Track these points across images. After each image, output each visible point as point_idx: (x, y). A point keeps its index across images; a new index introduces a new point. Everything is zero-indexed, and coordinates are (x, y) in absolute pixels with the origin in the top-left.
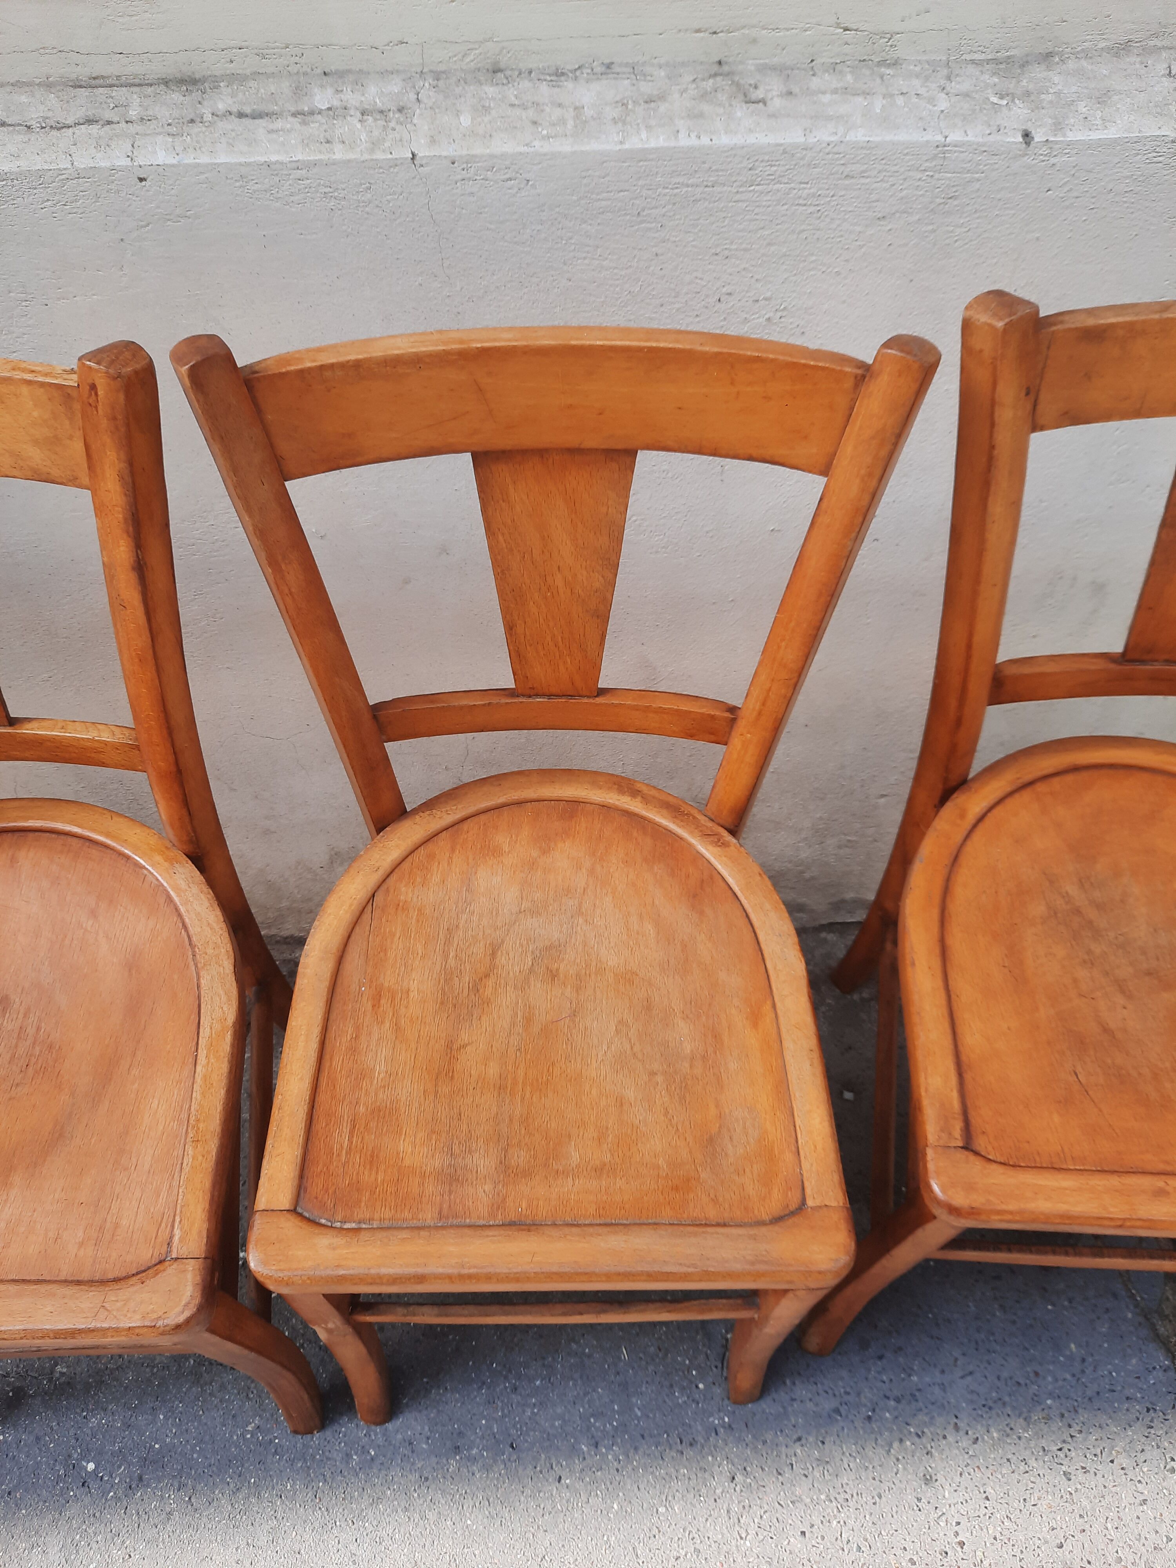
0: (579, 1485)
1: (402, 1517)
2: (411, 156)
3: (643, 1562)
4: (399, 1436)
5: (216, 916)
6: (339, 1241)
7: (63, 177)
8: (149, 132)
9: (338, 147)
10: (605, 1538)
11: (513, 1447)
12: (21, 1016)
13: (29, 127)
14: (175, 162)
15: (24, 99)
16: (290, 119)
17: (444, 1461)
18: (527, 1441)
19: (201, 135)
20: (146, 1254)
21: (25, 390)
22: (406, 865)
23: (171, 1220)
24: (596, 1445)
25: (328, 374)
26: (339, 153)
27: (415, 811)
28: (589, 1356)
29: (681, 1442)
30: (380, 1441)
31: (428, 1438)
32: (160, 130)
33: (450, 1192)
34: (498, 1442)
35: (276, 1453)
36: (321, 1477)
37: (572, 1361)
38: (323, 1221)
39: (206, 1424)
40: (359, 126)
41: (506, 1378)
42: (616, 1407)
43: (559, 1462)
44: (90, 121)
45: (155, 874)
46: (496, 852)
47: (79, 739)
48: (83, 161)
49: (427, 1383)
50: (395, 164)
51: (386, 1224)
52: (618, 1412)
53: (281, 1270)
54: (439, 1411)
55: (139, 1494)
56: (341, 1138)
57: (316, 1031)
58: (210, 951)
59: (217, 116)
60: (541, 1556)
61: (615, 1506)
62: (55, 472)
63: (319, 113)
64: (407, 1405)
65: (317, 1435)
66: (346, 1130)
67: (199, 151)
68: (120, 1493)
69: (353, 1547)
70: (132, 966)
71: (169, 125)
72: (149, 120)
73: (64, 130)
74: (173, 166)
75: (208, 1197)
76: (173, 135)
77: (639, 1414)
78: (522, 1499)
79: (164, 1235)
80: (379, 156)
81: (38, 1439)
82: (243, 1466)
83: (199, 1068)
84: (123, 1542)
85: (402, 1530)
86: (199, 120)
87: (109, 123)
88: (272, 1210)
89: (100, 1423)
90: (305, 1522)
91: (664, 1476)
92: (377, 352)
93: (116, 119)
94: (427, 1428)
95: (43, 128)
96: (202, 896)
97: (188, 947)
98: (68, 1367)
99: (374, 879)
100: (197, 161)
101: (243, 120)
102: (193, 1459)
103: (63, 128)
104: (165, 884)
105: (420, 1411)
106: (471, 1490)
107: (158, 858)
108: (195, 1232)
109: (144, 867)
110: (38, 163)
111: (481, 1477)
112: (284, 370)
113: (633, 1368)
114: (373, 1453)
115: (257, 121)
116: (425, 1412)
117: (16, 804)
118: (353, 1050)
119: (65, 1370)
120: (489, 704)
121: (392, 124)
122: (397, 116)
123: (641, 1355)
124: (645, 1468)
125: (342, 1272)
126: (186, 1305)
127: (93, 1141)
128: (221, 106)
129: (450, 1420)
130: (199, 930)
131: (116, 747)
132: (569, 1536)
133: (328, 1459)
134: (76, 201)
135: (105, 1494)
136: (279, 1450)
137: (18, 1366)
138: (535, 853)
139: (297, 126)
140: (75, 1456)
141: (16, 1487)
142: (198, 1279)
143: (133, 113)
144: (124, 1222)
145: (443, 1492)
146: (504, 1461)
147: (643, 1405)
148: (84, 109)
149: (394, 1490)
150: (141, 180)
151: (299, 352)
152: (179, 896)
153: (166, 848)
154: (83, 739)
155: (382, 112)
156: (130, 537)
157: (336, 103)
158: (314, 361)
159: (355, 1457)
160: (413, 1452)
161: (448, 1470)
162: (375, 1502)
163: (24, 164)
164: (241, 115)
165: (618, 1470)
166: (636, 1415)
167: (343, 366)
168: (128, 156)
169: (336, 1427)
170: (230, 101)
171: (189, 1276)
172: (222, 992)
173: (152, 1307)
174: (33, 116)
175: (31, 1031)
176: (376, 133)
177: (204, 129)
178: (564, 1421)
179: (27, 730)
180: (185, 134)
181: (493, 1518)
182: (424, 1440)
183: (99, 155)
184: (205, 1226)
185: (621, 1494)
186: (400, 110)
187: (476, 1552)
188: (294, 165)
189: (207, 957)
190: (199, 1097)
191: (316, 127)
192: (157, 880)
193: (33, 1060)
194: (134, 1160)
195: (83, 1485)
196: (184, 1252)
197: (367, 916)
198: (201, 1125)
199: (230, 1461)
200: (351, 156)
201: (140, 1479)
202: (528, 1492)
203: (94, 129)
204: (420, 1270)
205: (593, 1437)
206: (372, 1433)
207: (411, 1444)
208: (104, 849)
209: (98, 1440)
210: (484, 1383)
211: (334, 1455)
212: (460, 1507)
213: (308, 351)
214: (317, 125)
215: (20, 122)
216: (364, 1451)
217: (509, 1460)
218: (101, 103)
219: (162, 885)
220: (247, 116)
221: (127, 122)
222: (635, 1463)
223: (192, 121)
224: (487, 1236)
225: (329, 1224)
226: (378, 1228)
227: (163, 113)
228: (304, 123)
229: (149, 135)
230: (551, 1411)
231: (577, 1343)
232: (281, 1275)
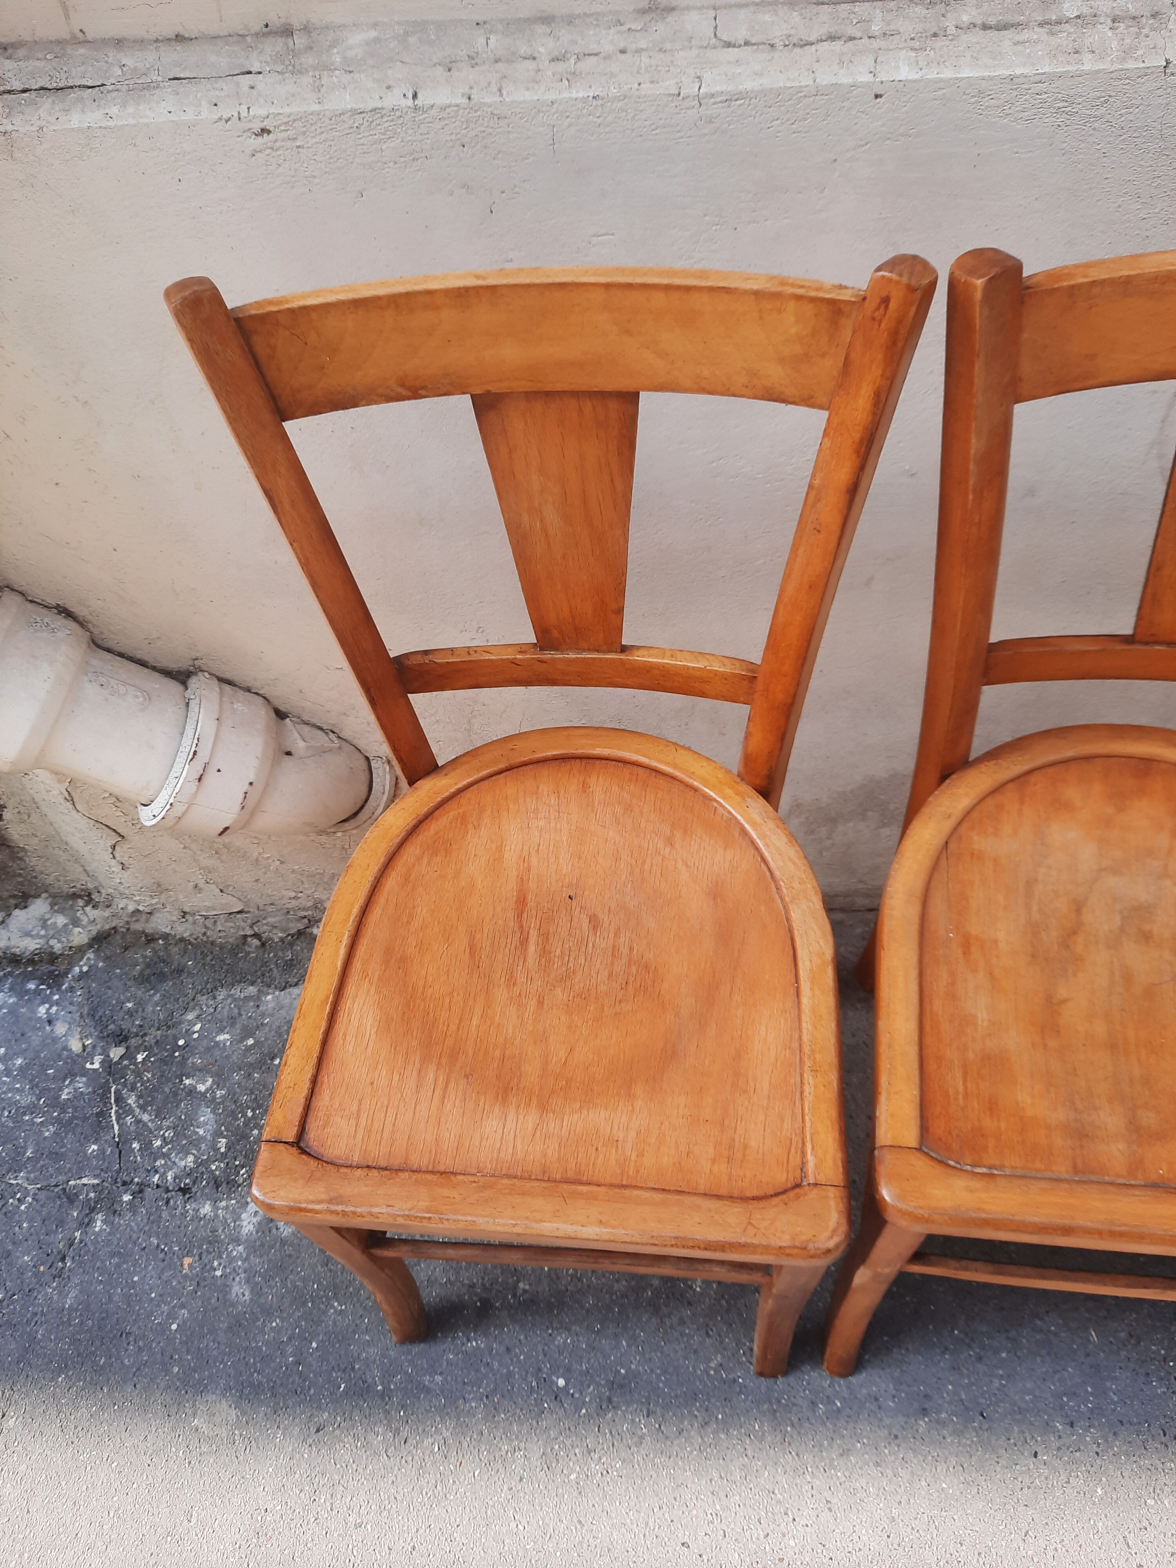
0: (1057, 1463)
1: (875, 1471)
2: (1165, 64)
3: (1136, 1553)
4: (864, 1391)
5: (797, 852)
6: (975, 1184)
7: (802, 94)
8: (891, 47)
9: (1087, 57)
10: (1092, 1522)
11: (983, 1416)
12: (612, 935)
13: (772, 46)
14: (917, 76)
15: (767, 17)
16: (1037, 29)
17: (913, 1420)
18: (997, 1412)
19: (945, 49)
20: (781, 1178)
21: (791, 305)
22: (975, 815)
23: (800, 1145)
24: (1072, 1425)
25: (1096, 290)
26: (1088, 64)
27: (980, 760)
28: (1056, 1334)
29: (1165, 1435)
30: (845, 1393)
31: (894, 1397)
32: (902, 45)
33: (1082, 1147)
34: (967, 1409)
35: (741, 1392)
36: (789, 1422)
37: (1038, 1337)
38: (952, 1163)
39: (668, 1355)
40: (1110, 34)
41: (969, 1346)
42: (1089, 1389)
43: (1033, 1437)
44: (832, 38)
45: (727, 806)
46: (1067, 806)
47: (688, 668)
48: (825, 78)
49: (887, 1341)
50: (1144, 73)
51: (1019, 1172)
52: (1091, 1394)
53: (921, 1208)
54: (902, 1371)
55: (610, 1415)
56: (955, 1082)
57: (914, 974)
58: (796, 885)
59: (961, 28)
60: (1024, 1531)
61: (1099, 1490)
62: (790, 392)
63: (1067, 22)
64: (869, 1361)
65: (780, 1379)
66: (959, 1074)
67: (943, 66)
68: (592, 1410)
69: (827, 1494)
70: (716, 893)
71: (912, 39)
72: (892, 35)
73: (807, 47)
74: (914, 81)
75: (836, 1127)
76: (916, 49)
77: (1116, 1399)
78: (998, 1469)
79: (795, 1160)
80: (1131, 65)
81: (508, 1349)
82: (709, 1401)
83: (805, 1000)
84: (600, 1458)
85: (876, 1484)
86: (942, 33)
87: (852, 39)
88: (900, 1147)
89: (565, 1342)
90: (776, 1464)
91: (1150, 1467)
92: (1150, 267)
93: (858, 35)
94: (891, 1386)
95: (786, 46)
96: (779, 831)
97: (771, 880)
98: (530, 1285)
99: (948, 825)
100: (939, 76)
101: (988, 32)
102: (659, 1388)
103: (805, 45)
104: (739, 817)
105: (883, 1369)
106: (944, 1454)
107: (729, 792)
108: (829, 1162)
109: (715, 800)
110: (781, 82)
111: (952, 1442)
112: (1056, 286)
113: (1104, 1351)
114: (839, 1404)
115: (1002, 33)
116: (888, 1370)
117: (582, 732)
118: (952, 996)
119: (527, 1287)
120: (1103, 650)
121: (1145, 31)
122: (1151, 22)
123: (1112, 1339)
124: (1127, 1454)
125: (984, 1215)
126: (834, 1231)
127: (707, 1063)
128: (965, 18)
129: (915, 1381)
130: (782, 864)
131: (724, 677)
132: (1052, 1514)
133: (794, 1405)
134: (805, 119)
135: (578, 1409)
136: (744, 1390)
137: (483, 1279)
138: (1110, 810)
139: (1044, 37)
140: (545, 1370)
141: (494, 1391)
142: (842, 1207)
143: (875, 28)
144: (753, 1144)
145: (914, 1451)
146: (974, 1429)
147: (1119, 1391)
148: (826, 25)
149: (864, 1444)
150: (877, 96)
151: (1066, 267)
152: (755, 829)
153: (735, 782)
154: (693, 668)
155: (1134, 18)
156: (858, 456)
157: (1085, 10)
158: (1085, 276)
159: (821, 1406)
160: (880, 1408)
161: (917, 1431)
162: (845, 1453)
163: (766, 82)
164: (985, 27)
165: (1097, 1453)
166: (1112, 1400)
167: (1111, 281)
168: (871, 72)
169: (798, 1374)
170: (974, 13)
171: (832, 1203)
172: (815, 927)
173: (799, 1229)
174: (777, 34)
175: (625, 951)
176: (1128, 41)
177: (947, 43)
178: (1035, 1396)
179: (639, 657)
180: (929, 49)
181: (968, 1483)
182: (891, 1397)
183: (841, 72)
184: (839, 1156)
185: (1104, 1479)
186: (1154, 16)
187: (955, 1517)
188: (1038, 78)
189: (794, 891)
190: (810, 1027)
191: (1063, 38)
192: (730, 813)
193: (631, 979)
194: (751, 1084)
195: (556, 1398)
196: (822, 1179)
197: (943, 863)
198: (818, 1056)
199: (695, 1394)
200: (1101, 66)
201: (610, 1400)
202: (1003, 1462)
203: (837, 45)
204: (1067, 1222)
205: (1067, 1416)
206: (836, 1385)
207: (876, 1399)
208: (671, 780)
209: (565, 1358)
210: (946, 1349)
211: (800, 1401)
212: (934, 1470)
213: (1076, 266)
214: (1065, 34)
215: (764, 41)
216: (829, 1401)
217: (981, 1428)
218: (843, 19)
219: (736, 818)
220: (991, 28)
221: (870, 37)
222: (1116, 1449)
223: (935, 35)
224: (1134, 1195)
225: (958, 1166)
226: (1010, 1176)
227: (906, 27)
228: (1052, 33)
229: (891, 50)
230: (1020, 1384)
231: (1041, 1319)
232: (921, 1212)
